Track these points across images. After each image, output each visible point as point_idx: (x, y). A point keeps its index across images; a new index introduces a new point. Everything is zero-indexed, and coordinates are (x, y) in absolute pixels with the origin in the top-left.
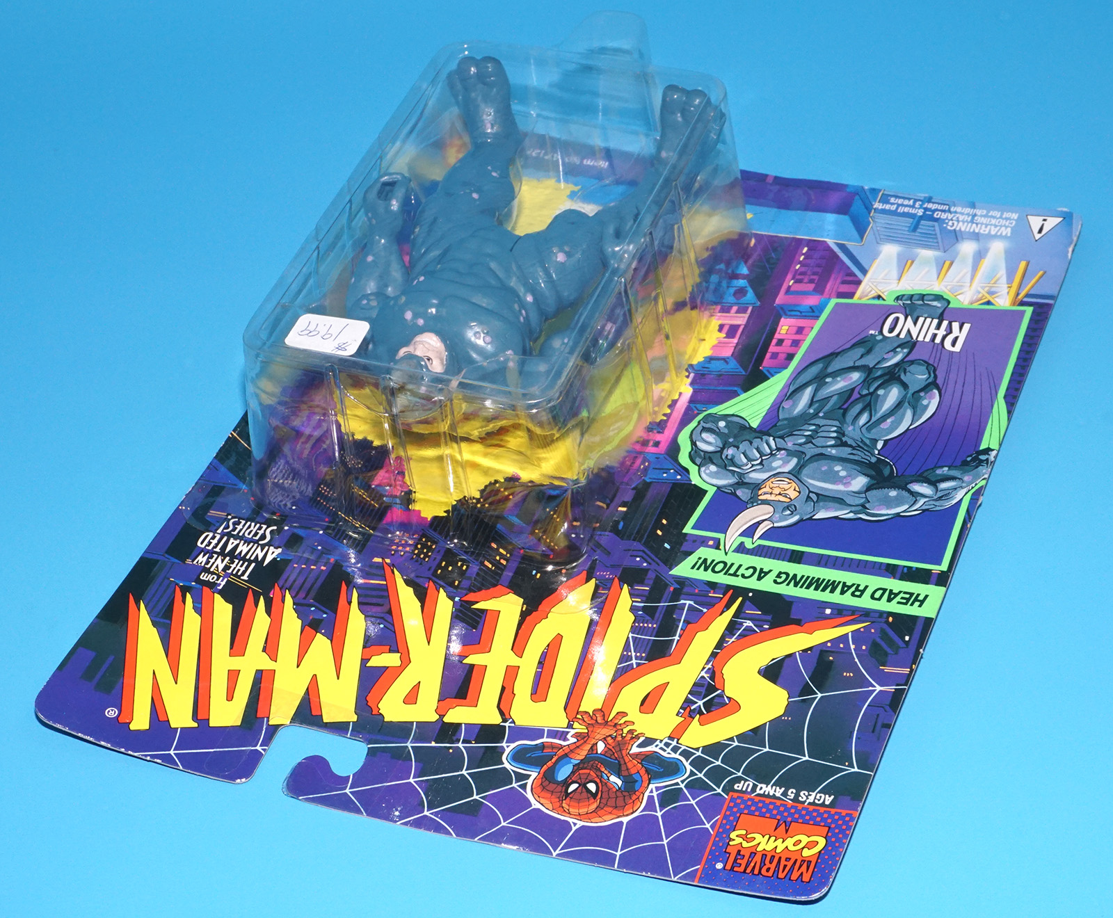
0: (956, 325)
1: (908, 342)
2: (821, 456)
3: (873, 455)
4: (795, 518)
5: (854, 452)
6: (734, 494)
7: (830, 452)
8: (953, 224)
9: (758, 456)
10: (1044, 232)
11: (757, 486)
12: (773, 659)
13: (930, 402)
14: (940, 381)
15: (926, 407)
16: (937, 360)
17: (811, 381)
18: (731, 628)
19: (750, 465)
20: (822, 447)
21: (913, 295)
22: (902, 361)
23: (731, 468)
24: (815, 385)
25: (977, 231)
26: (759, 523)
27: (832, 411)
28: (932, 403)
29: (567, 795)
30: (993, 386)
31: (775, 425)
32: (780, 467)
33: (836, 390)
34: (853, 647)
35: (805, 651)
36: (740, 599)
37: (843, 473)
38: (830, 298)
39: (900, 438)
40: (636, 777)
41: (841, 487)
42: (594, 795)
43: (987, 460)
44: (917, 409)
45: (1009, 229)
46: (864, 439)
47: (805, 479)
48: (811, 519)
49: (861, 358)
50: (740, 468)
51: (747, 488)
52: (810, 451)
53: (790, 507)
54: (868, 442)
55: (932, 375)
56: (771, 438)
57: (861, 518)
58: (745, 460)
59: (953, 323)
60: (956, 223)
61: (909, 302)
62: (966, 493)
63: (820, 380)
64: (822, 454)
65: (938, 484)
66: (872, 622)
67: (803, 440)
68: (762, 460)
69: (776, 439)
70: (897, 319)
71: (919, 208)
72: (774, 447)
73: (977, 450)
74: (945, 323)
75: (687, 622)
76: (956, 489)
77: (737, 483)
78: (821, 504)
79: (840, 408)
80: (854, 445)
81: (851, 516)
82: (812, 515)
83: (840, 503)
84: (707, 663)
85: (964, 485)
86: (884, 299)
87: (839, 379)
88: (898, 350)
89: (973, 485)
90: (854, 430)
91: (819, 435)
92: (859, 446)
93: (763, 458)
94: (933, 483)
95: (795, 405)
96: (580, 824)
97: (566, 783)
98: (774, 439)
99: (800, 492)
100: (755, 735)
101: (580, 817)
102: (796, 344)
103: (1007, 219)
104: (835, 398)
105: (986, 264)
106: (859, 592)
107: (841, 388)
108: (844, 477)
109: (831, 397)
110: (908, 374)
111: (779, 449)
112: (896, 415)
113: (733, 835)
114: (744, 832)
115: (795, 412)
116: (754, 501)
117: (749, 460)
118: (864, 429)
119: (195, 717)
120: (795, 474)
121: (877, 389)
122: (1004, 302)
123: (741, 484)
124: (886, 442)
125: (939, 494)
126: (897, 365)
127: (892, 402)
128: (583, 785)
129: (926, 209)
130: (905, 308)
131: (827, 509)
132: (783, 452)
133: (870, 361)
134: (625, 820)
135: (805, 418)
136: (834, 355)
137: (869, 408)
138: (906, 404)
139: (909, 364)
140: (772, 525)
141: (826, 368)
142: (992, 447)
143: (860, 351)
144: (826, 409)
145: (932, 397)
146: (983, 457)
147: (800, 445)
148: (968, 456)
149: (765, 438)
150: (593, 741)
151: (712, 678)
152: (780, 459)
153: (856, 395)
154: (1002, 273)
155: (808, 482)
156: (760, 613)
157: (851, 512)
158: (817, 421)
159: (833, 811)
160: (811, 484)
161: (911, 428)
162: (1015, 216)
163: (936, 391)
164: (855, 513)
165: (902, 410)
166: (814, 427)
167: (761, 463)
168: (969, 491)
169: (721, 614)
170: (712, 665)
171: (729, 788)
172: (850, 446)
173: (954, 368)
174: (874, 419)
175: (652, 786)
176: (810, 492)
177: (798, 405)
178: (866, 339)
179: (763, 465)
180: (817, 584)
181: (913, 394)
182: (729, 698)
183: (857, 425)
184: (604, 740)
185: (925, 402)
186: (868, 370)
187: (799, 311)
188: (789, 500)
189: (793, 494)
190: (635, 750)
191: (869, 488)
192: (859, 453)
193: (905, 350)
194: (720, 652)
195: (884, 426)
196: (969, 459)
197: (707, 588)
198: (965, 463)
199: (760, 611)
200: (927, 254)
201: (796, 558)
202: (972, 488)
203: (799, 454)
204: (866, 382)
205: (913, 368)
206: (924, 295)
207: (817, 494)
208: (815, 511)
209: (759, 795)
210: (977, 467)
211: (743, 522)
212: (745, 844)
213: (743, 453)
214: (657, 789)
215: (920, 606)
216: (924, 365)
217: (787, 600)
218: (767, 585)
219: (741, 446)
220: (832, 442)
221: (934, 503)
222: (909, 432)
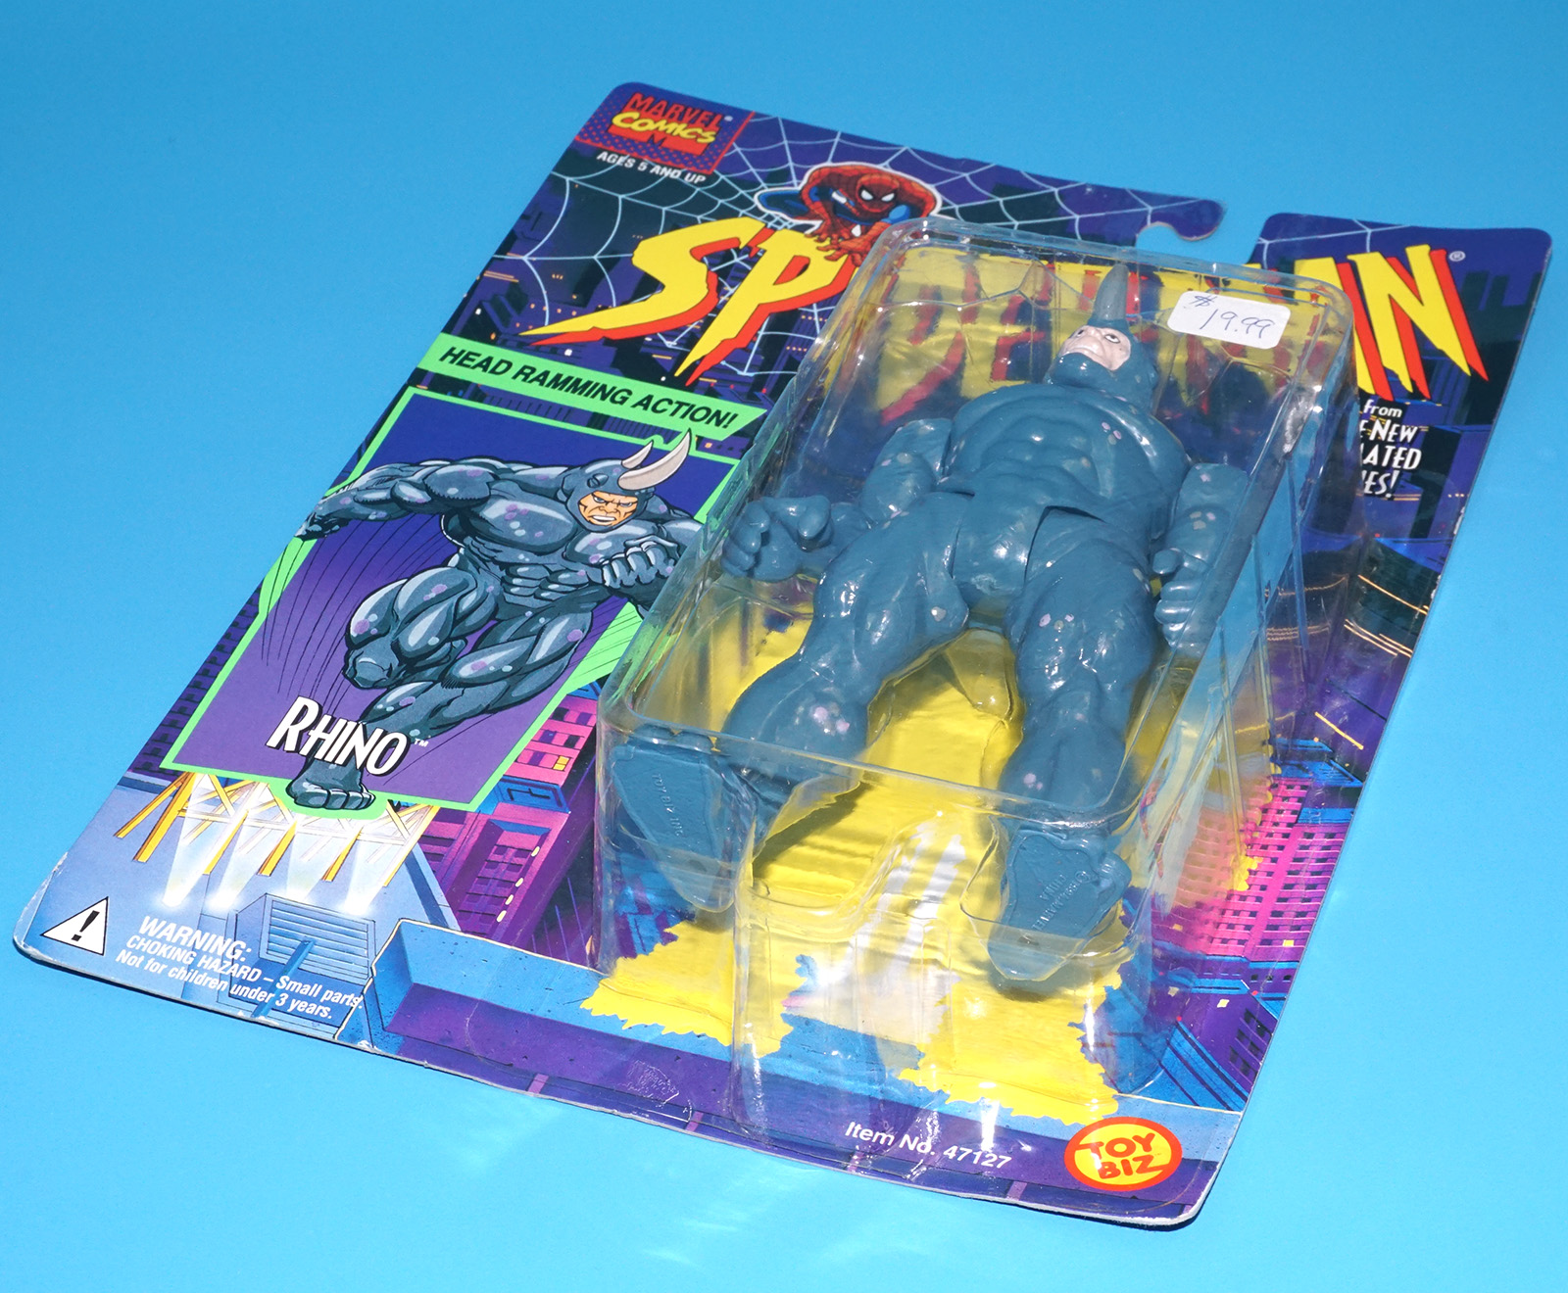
0: (290, 745)
1: (369, 722)
2: (541, 551)
3: (468, 548)
4: (590, 470)
5: (493, 554)
6: (670, 507)
7: (526, 556)
8: (234, 953)
9: (629, 559)
10: (88, 913)
11: (637, 515)
12: (645, 300)
13: (367, 617)
14: (343, 648)
15: (372, 611)
16: (337, 685)
17: (535, 670)
18: (692, 340)
19: (644, 546)
20: (537, 564)
21: (343, 807)
22: (389, 690)
23: (671, 544)
24: (530, 662)
25: (199, 932)
26: (642, 465)
27: (513, 618)
28: (364, 615)
29: (895, 191)
30: (268, 636)
31: (599, 603)
32: (602, 540)
33: (500, 650)
34: (546, 308)
35: (605, 308)
36: (677, 374)
37: (515, 525)
38: (479, 812)
39: (423, 568)
40: (815, 198)
41: (522, 506)
42: (863, 188)
43: (311, 525)
44: (388, 609)
45: (142, 931)
46: (475, 571)
47: (568, 522)
48: (570, 467)
49: (452, 700)
50: (658, 543)
51: (650, 513)
52: (555, 561)
53: (595, 484)
54: (471, 567)
55: (351, 661)
56: (607, 584)
57: (503, 462)
58: (650, 554)
59: (293, 749)
60: (229, 955)
61: (351, 794)
62: (354, 481)
63: (521, 669)
64: (539, 554)
65: (389, 497)
66: (516, 335)
67: (563, 576)
68: (625, 552)
69: (601, 582)
70: (378, 765)
71: (283, 991)
72: (606, 570)
73: (321, 540)
74: (305, 751)
75: (748, 350)
76: (367, 489)
77: (664, 521)
78: (553, 486)
79: (500, 621)
80: (491, 565)
81: (515, 467)
82: (568, 473)
83: (526, 484)
84: (725, 303)
85: (354, 493)
86: (391, 802)
87: (492, 669)
88: (390, 709)
89: (341, 491)
90: (486, 586)
91: (538, 583)
92: (484, 561)
93: (623, 555)
94: (395, 499)
95: (566, 633)
96: (880, 167)
97: (895, 203)
98: (604, 581)
99: (580, 503)
100: (675, 223)
101: (880, 172)
102: (546, 736)
103: (137, 953)
104: (503, 638)
105: (204, 864)
106: (525, 373)
107: (492, 652)
108: (514, 519)
109: (508, 641)
110: (387, 667)
111: (600, 566)
112: (421, 602)
113: (712, 139)
114: (700, 140)
115: (566, 620)
116: (644, 496)
117: (643, 554)
118: (472, 585)
119: (1353, 266)
120: (581, 529)
121: (439, 646)
122: (203, 780)
123: (659, 521)
124: (444, 564)
125: (390, 484)
126: (400, 683)
127: (422, 623)
128: (877, 198)
129: (271, 989)
130: (361, 783)
131: (546, 479)
132: (594, 562)
133: (439, 693)
134: (829, 164)
135: (554, 611)
136: (490, 710)
137: (457, 618)
138: (401, 618)
139: (381, 684)
140: (624, 462)
141: (508, 689)
142: (300, 541)
143: (449, 713)
144: (520, 622)
145: (362, 624)
146: (317, 528)
147: (568, 570)
148: (335, 531)
149: (617, 586)
150: (865, 237)
151: (720, 286)
152: (601, 552)
153: (472, 639)
154: (184, 842)
155: (566, 516)
156: (655, 356)
157: (514, 472)
158: (538, 603)
159: (600, 145)
160: (562, 513)
161: (405, 581)
162: (123, 957)
163: (353, 633)
164: (510, 471)
165: (410, 610)
166: (544, 595)
167: (627, 547)
168: (349, 484)
169: (703, 357)
170: (719, 299)
171: (711, 178)
172: (496, 562)
173: (315, 668)
174: (454, 600)
175: (799, 188)
176: (565, 503)
177: (561, 633)
178: (435, 732)
179: (625, 544)
180: (577, 386)
181: (388, 632)
182: (702, 261)
183: (481, 592)
184: (852, 237)
185: (374, 618)
186: (446, 680)
187: (533, 795)
188: (596, 494)
189: (589, 501)
190: (817, 224)
191: (483, 502)
192: (486, 552)
193: (380, 706)
194: (708, 313)
195: (442, 588)
196: (337, 527)
197: (718, 389)
198: (343, 522)
199: (654, 359)
200: (297, 892)
201: (598, 420)
202: (344, 488)
203: (572, 557)
204: (452, 659)
205: (377, 675)
206: (324, 806)
207: (555, 498)
208: (563, 478)
209: (680, 169)
210: (329, 515)
211: (662, 469)
212: (699, 131)
213: (651, 565)
214: (792, 185)
215: (453, 349)
216: (359, 678)
217: (617, 370)
218: (641, 389)
219: (654, 577)
220: (521, 570)
221: (401, 474)
222: (409, 576)
